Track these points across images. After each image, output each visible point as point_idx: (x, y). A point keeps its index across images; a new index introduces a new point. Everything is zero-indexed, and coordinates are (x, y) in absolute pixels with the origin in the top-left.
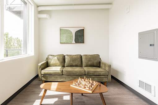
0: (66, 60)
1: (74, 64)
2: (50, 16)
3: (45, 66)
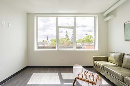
3: (102, 60)
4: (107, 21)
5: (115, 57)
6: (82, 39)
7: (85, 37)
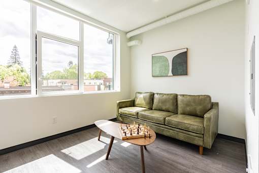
0: (155, 101)
1: (164, 108)
2: (141, 42)
3: (128, 105)
4: (130, 47)
5: (144, 99)
6: (59, 72)
7: (68, 68)
